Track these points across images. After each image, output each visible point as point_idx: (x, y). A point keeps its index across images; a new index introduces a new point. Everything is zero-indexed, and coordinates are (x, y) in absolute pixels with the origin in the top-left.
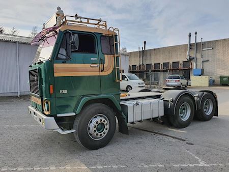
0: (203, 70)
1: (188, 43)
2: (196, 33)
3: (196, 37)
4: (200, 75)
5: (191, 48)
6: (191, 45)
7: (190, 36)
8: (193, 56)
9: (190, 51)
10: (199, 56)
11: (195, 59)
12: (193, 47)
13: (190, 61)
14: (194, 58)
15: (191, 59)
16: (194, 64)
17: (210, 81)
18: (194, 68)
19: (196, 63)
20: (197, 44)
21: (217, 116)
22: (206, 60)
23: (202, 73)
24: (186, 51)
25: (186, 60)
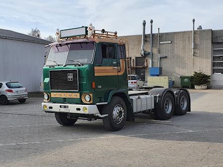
0: (161, 69)
1: (142, 33)
2: (152, 22)
3: (152, 26)
4: (158, 76)
5: (145, 41)
6: (146, 36)
7: (144, 24)
8: (149, 50)
9: (144, 44)
10: (155, 51)
11: (151, 54)
12: (148, 39)
13: (145, 57)
14: (149, 54)
15: (146, 55)
16: (150, 61)
17: (169, 83)
18: (150, 66)
19: (152, 59)
20: (153, 35)
21: (190, 111)
22: (164, 56)
23: (160, 73)
24: (140, 44)
25: (140, 56)
